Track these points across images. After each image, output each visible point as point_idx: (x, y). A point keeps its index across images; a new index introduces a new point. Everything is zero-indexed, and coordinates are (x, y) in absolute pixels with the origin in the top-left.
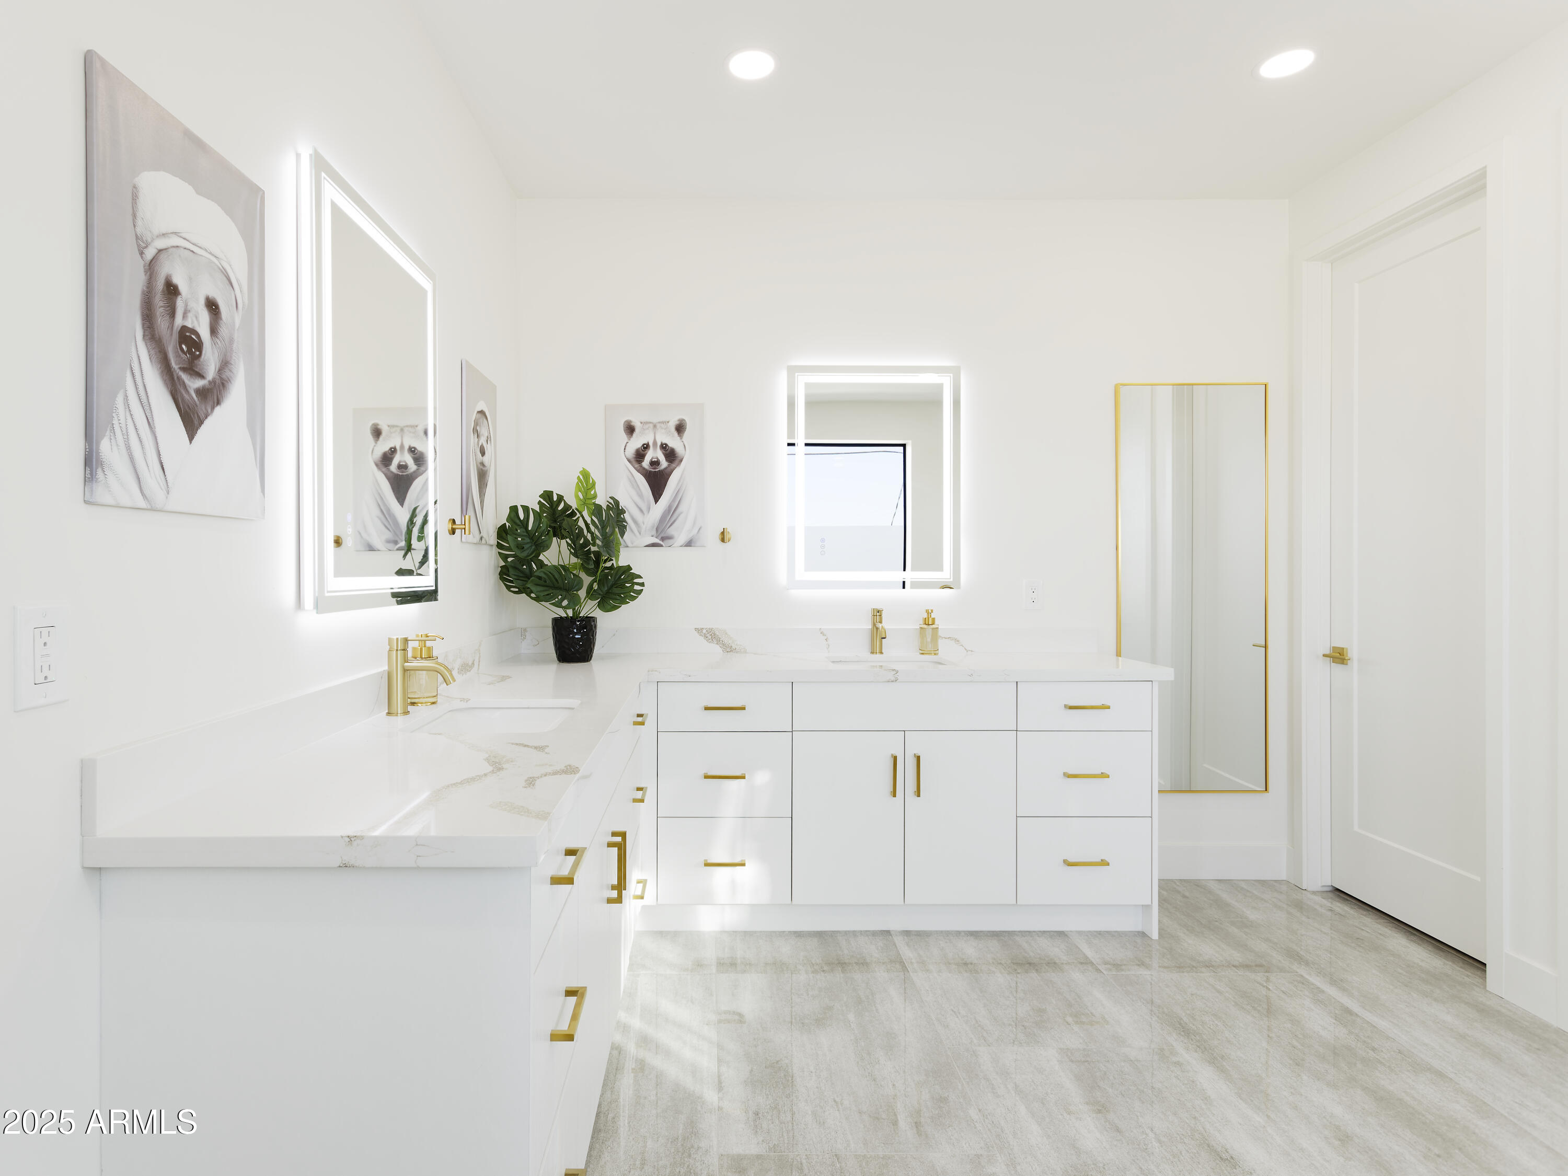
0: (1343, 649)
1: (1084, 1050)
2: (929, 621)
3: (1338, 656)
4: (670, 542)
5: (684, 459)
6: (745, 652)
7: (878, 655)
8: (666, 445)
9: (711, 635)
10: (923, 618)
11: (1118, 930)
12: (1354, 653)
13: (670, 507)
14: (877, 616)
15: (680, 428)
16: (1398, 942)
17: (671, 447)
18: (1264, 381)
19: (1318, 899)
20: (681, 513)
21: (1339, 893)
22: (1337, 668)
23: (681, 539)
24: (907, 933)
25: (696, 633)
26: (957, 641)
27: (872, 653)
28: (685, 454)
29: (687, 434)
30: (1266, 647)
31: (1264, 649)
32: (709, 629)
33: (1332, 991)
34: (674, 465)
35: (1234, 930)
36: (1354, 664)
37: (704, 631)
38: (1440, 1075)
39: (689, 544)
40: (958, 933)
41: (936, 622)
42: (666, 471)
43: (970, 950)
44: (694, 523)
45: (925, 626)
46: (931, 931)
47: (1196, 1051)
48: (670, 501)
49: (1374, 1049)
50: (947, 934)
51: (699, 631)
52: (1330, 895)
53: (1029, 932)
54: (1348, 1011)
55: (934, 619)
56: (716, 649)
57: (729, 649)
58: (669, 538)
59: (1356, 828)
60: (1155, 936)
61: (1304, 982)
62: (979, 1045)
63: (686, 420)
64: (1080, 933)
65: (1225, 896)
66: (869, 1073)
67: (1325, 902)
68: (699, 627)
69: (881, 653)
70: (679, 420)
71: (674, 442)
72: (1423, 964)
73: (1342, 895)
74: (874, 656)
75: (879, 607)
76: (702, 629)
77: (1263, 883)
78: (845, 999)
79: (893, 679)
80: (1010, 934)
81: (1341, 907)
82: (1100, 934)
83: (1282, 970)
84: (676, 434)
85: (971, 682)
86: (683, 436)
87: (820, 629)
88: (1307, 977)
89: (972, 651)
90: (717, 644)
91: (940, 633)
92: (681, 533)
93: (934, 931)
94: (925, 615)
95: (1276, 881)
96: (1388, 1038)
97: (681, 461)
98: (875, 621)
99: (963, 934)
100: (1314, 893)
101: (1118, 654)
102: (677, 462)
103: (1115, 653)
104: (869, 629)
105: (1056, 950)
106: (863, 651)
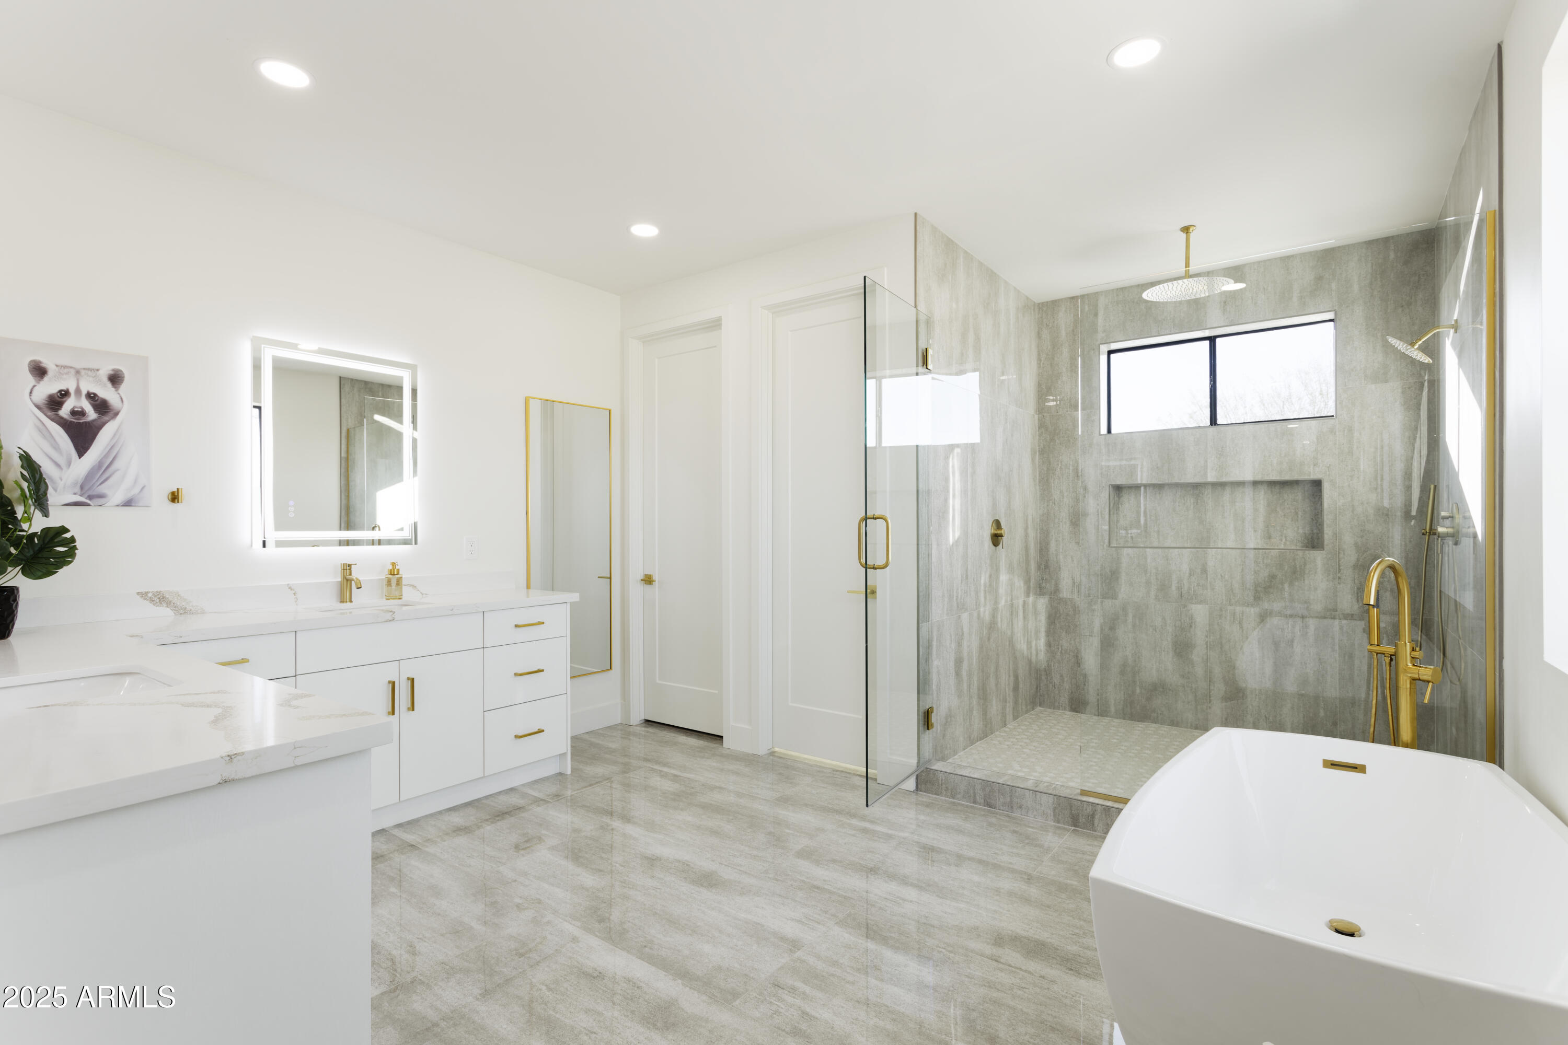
0: (650, 575)
1: (562, 843)
2: (394, 571)
3: (648, 580)
4: (101, 501)
5: (120, 414)
6: (203, 613)
7: (349, 604)
8: (95, 395)
9: (159, 598)
10: (389, 570)
11: (546, 776)
12: (656, 577)
13: (100, 464)
14: (346, 569)
15: (115, 379)
16: (682, 738)
17: (102, 398)
18: (609, 408)
19: (638, 728)
20: (117, 470)
21: (648, 722)
22: (648, 587)
23: (118, 496)
24: (399, 826)
25: (138, 597)
26: (414, 587)
27: (342, 602)
28: (122, 407)
29: (123, 387)
30: (610, 578)
31: (609, 580)
32: (157, 592)
33: (665, 769)
34: (105, 418)
35: (607, 756)
36: (656, 584)
37: (150, 595)
38: (720, 788)
39: (128, 503)
40: (440, 812)
41: (400, 573)
42: (95, 423)
43: (457, 819)
44: (136, 482)
45: (391, 576)
46: (418, 818)
47: (619, 820)
48: (102, 456)
49: (693, 788)
50: (432, 815)
51: (143, 595)
52: (644, 725)
53: (490, 795)
54: (675, 776)
55: (398, 570)
56: (165, 612)
57: (182, 611)
58: (101, 496)
59: (658, 681)
60: (569, 772)
61: (653, 770)
62: (499, 867)
63: (123, 371)
64: (523, 785)
65: (593, 740)
66: (432, 913)
67: (643, 729)
68: (143, 590)
69: (351, 601)
70: (113, 370)
71: (106, 392)
72: (696, 745)
73: (650, 723)
74: (345, 604)
75: (349, 562)
76: (147, 593)
77: (610, 728)
78: (379, 882)
79: (390, 618)
80: (478, 800)
81: (651, 730)
82: (536, 782)
83: (640, 767)
84: (109, 385)
85: (452, 615)
86: (119, 387)
87: (288, 584)
88: (652, 767)
89: (426, 594)
90: (167, 607)
91: (404, 582)
92: (116, 492)
93: (420, 817)
94: (391, 567)
95: (615, 725)
96: (696, 781)
97: (117, 414)
98: (345, 574)
99: (444, 812)
100: (636, 726)
101: (528, 587)
102: (111, 415)
103: (526, 587)
104: (338, 582)
105: (515, 800)
106: (330, 601)
